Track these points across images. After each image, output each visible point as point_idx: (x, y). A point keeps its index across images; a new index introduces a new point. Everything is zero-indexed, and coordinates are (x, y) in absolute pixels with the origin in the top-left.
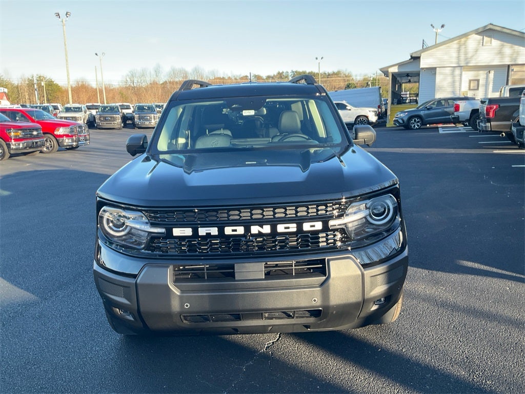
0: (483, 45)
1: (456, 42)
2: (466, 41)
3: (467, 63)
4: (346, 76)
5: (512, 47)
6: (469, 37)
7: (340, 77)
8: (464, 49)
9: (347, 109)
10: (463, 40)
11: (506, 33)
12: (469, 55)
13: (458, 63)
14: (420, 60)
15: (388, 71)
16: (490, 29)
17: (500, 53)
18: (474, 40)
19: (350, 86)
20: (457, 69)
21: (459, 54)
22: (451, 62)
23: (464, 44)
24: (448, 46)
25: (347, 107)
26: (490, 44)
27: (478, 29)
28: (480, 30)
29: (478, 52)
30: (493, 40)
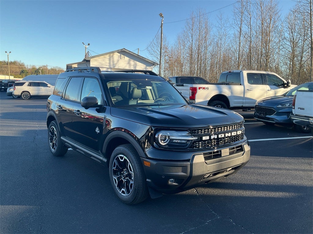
0: (121, 58)
1: (108, 55)
2: (113, 55)
3: (114, 67)
4: (20, 65)
5: (134, 61)
6: (115, 53)
7: (16, 65)
8: (112, 59)
9: (48, 86)
10: (111, 54)
11: (131, 54)
12: (115, 62)
13: (110, 66)
14: (90, 62)
15: (72, 66)
16: (124, 51)
17: (129, 63)
18: (116, 56)
19: (24, 71)
20: (109, 69)
21: (110, 62)
22: (106, 65)
23: (112, 56)
24: (104, 57)
25: (48, 85)
26: (124, 59)
27: (119, 50)
28: (120, 51)
29: (119, 62)
30: (125, 57)
